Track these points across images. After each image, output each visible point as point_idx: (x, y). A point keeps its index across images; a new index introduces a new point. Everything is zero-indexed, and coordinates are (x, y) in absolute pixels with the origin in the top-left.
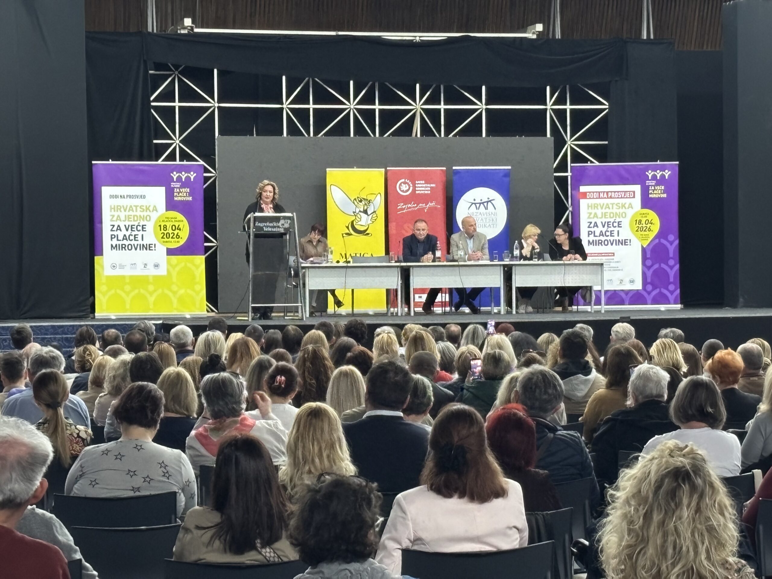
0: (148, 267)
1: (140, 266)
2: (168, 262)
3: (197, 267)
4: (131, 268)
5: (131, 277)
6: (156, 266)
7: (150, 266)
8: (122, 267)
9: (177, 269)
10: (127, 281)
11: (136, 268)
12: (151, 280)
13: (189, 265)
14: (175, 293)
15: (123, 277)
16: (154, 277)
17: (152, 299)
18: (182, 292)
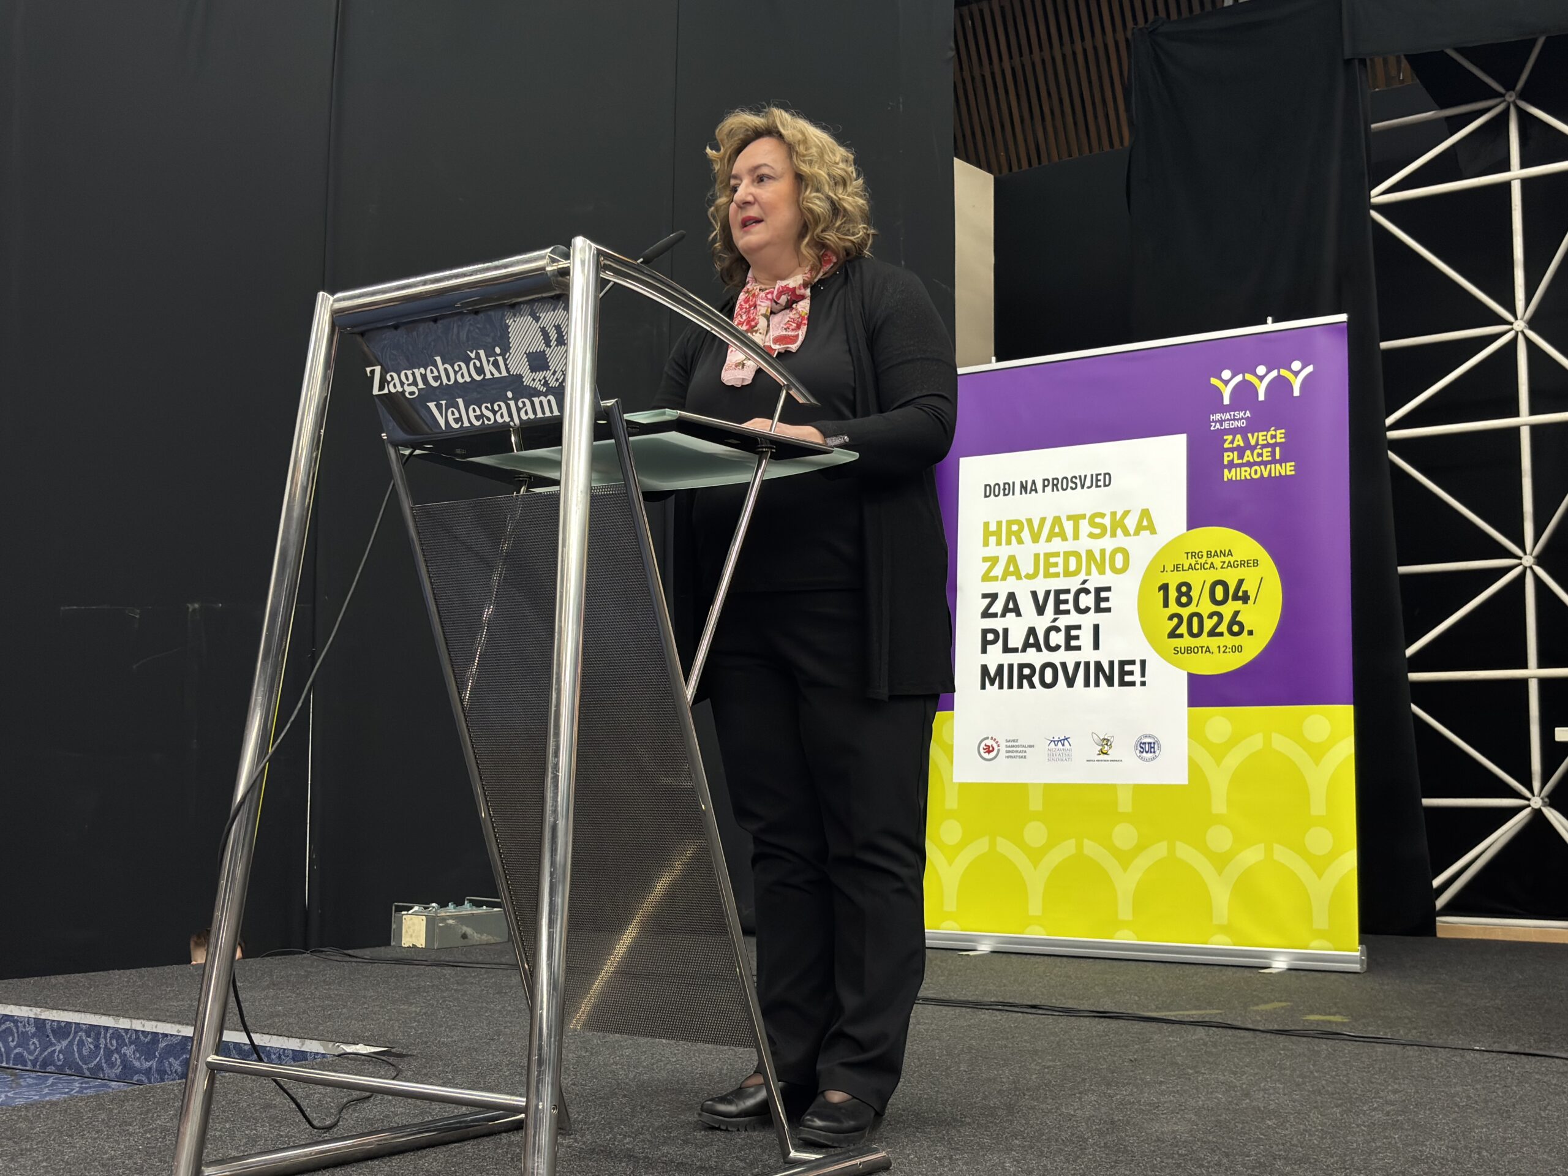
0: (1113, 753)
1: (1084, 747)
2: (1195, 733)
3: (1317, 752)
4: (1052, 757)
5: (1048, 787)
6: (1148, 747)
7: (1124, 749)
8: (1017, 750)
9: (1234, 760)
10: (1036, 804)
11: (1069, 757)
12: (1125, 803)
13: (1280, 743)
14: (1221, 861)
15: (1021, 789)
16: (1140, 790)
17: (1127, 882)
18: (1251, 856)
